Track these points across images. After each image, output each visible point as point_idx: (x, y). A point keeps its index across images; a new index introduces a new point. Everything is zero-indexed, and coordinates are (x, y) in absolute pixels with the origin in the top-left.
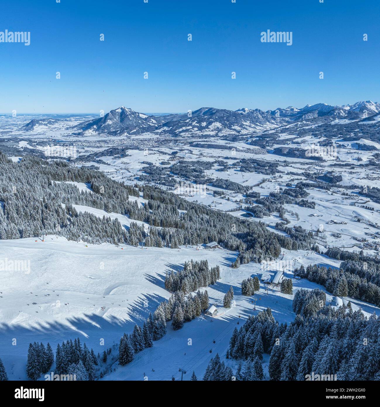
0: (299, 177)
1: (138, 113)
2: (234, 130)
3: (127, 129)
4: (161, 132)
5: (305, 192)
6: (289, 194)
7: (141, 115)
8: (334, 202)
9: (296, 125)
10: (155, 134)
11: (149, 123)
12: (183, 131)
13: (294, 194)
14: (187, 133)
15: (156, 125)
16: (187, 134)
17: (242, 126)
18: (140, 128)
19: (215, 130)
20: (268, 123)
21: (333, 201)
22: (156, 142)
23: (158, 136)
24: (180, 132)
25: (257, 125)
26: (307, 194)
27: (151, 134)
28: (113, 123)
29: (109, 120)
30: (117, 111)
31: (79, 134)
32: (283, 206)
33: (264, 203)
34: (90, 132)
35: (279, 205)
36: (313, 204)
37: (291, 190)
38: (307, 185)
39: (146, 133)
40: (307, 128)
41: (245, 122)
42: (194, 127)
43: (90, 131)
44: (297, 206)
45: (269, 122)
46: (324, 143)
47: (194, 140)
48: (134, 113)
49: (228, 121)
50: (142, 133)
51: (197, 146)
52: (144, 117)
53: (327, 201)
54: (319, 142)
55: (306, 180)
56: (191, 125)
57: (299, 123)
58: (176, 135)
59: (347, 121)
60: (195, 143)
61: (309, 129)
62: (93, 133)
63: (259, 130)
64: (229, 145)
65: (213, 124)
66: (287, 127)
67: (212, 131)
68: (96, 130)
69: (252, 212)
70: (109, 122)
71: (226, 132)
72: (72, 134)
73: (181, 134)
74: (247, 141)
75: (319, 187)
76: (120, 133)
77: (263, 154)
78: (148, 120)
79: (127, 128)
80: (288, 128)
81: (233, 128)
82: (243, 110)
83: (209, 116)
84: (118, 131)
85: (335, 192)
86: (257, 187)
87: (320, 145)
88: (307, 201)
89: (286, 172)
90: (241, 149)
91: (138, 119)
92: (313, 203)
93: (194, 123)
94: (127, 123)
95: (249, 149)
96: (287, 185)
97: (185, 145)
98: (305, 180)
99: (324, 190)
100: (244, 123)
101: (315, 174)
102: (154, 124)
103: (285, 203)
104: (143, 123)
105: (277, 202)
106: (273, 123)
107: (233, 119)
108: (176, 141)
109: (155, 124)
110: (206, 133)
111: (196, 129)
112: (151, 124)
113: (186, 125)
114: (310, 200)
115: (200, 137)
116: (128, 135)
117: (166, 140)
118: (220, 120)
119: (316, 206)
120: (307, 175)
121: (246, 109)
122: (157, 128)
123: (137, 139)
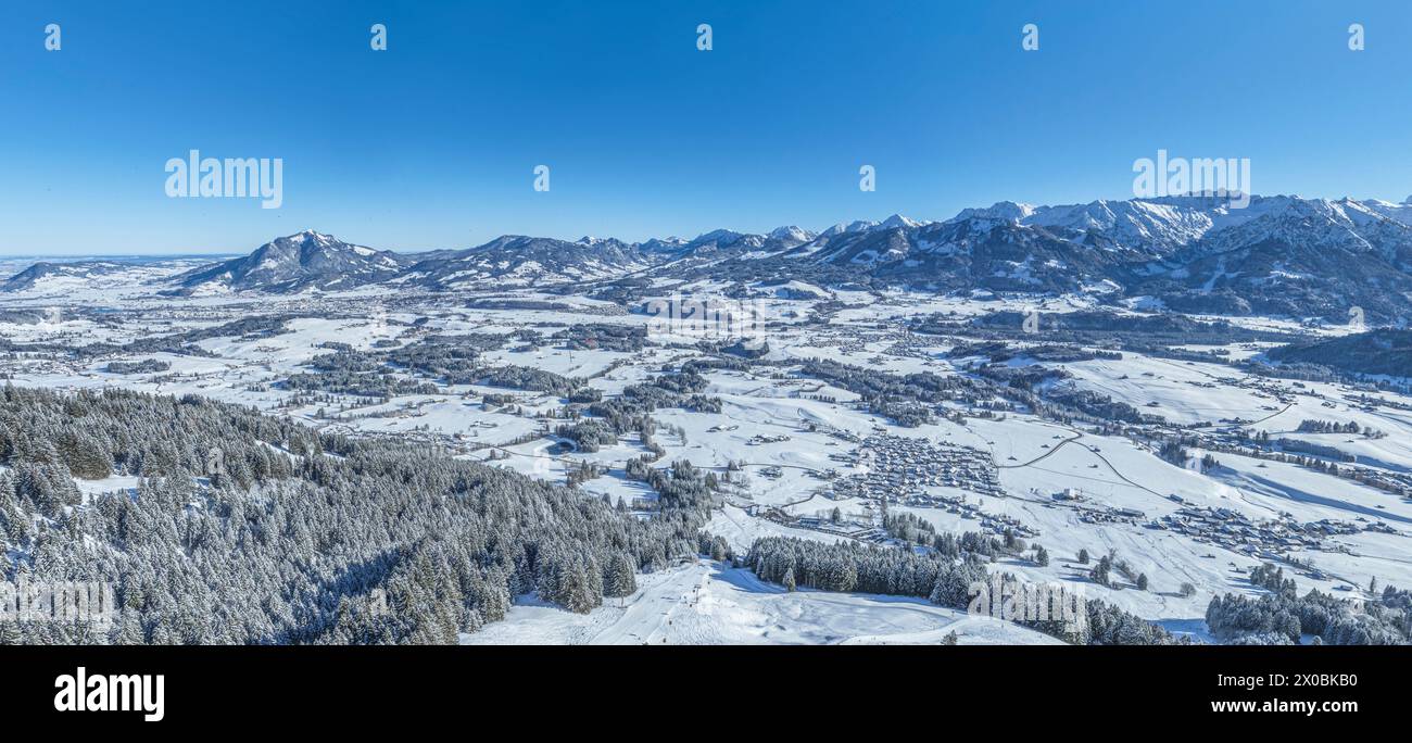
0: (689, 352)
1: (352, 245)
2: (568, 275)
3: (319, 278)
4: (406, 283)
5: (700, 378)
6: (667, 387)
7: (357, 249)
8: (758, 393)
9: (682, 263)
10: (390, 288)
11: (376, 266)
12: (457, 279)
13: (677, 386)
14: (466, 283)
15: (396, 270)
16: (465, 285)
17: (582, 267)
18: (353, 276)
19: (527, 275)
20: (633, 263)
21: (756, 393)
22: (384, 302)
23: (396, 291)
24: (449, 282)
25: (613, 266)
26: (704, 384)
27: (378, 288)
28: (280, 266)
29: (267, 260)
30: (293, 239)
31: (177, 293)
32: (651, 415)
33: (609, 413)
34: (211, 287)
35: (642, 414)
36: (717, 403)
37: (671, 377)
38: (705, 366)
39: (365, 286)
40: (701, 267)
41: (590, 260)
42: (482, 270)
43: (213, 285)
44: (682, 411)
45: (635, 260)
46: (732, 291)
47: (478, 295)
48: (340, 246)
49: (555, 258)
50: (357, 285)
51: (482, 305)
52: (367, 252)
53: (746, 393)
54: (723, 289)
55: (704, 355)
56: (475, 266)
57: (688, 260)
58: (439, 288)
59: (765, 255)
60: (478, 301)
61: (705, 268)
62: (220, 289)
63: (617, 273)
64: (551, 302)
65: (524, 264)
66: (666, 267)
67: (521, 277)
68: (230, 283)
69: (573, 439)
70: (270, 264)
71: (551, 279)
72: (159, 293)
73: (451, 285)
74: (591, 292)
75: (727, 367)
76: (295, 288)
77: (622, 314)
78: (375, 259)
79: (316, 277)
80: (668, 269)
81: (565, 271)
82: (586, 239)
83: (517, 250)
84: (292, 283)
85: (758, 375)
86: (599, 379)
87: (726, 294)
88: (704, 398)
89: (664, 344)
90: (578, 307)
91: (348, 256)
92: (717, 400)
93: (482, 264)
94: (320, 266)
95: (595, 307)
96: (665, 369)
97: (455, 304)
98: (701, 356)
99: (738, 373)
100: (588, 263)
101: (719, 343)
102: (390, 267)
103: (655, 406)
104: (363, 266)
105: (637, 407)
106: (642, 263)
107: (565, 256)
108: (435, 298)
109: (394, 267)
110: (507, 282)
111: (487, 274)
112: (381, 267)
113: (464, 267)
114: (710, 396)
115: (493, 289)
116: (318, 291)
117: (411, 298)
118: (539, 256)
119: (724, 408)
120: (705, 347)
121: (591, 238)
122: (395, 276)
123: (339, 299)
